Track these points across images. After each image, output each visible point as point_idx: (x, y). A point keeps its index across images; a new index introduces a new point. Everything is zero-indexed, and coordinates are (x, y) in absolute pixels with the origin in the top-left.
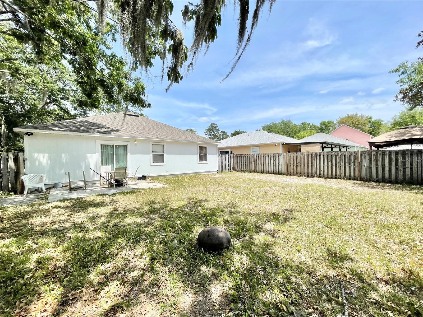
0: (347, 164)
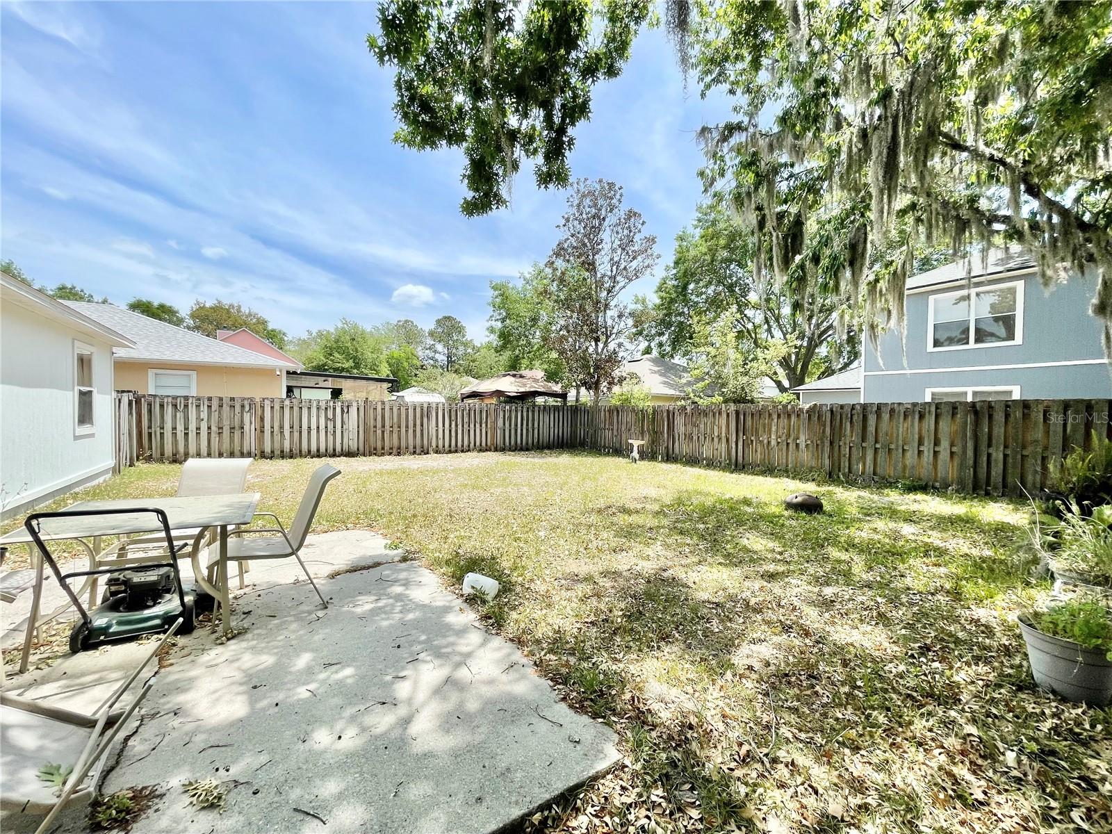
0: (478, 426)
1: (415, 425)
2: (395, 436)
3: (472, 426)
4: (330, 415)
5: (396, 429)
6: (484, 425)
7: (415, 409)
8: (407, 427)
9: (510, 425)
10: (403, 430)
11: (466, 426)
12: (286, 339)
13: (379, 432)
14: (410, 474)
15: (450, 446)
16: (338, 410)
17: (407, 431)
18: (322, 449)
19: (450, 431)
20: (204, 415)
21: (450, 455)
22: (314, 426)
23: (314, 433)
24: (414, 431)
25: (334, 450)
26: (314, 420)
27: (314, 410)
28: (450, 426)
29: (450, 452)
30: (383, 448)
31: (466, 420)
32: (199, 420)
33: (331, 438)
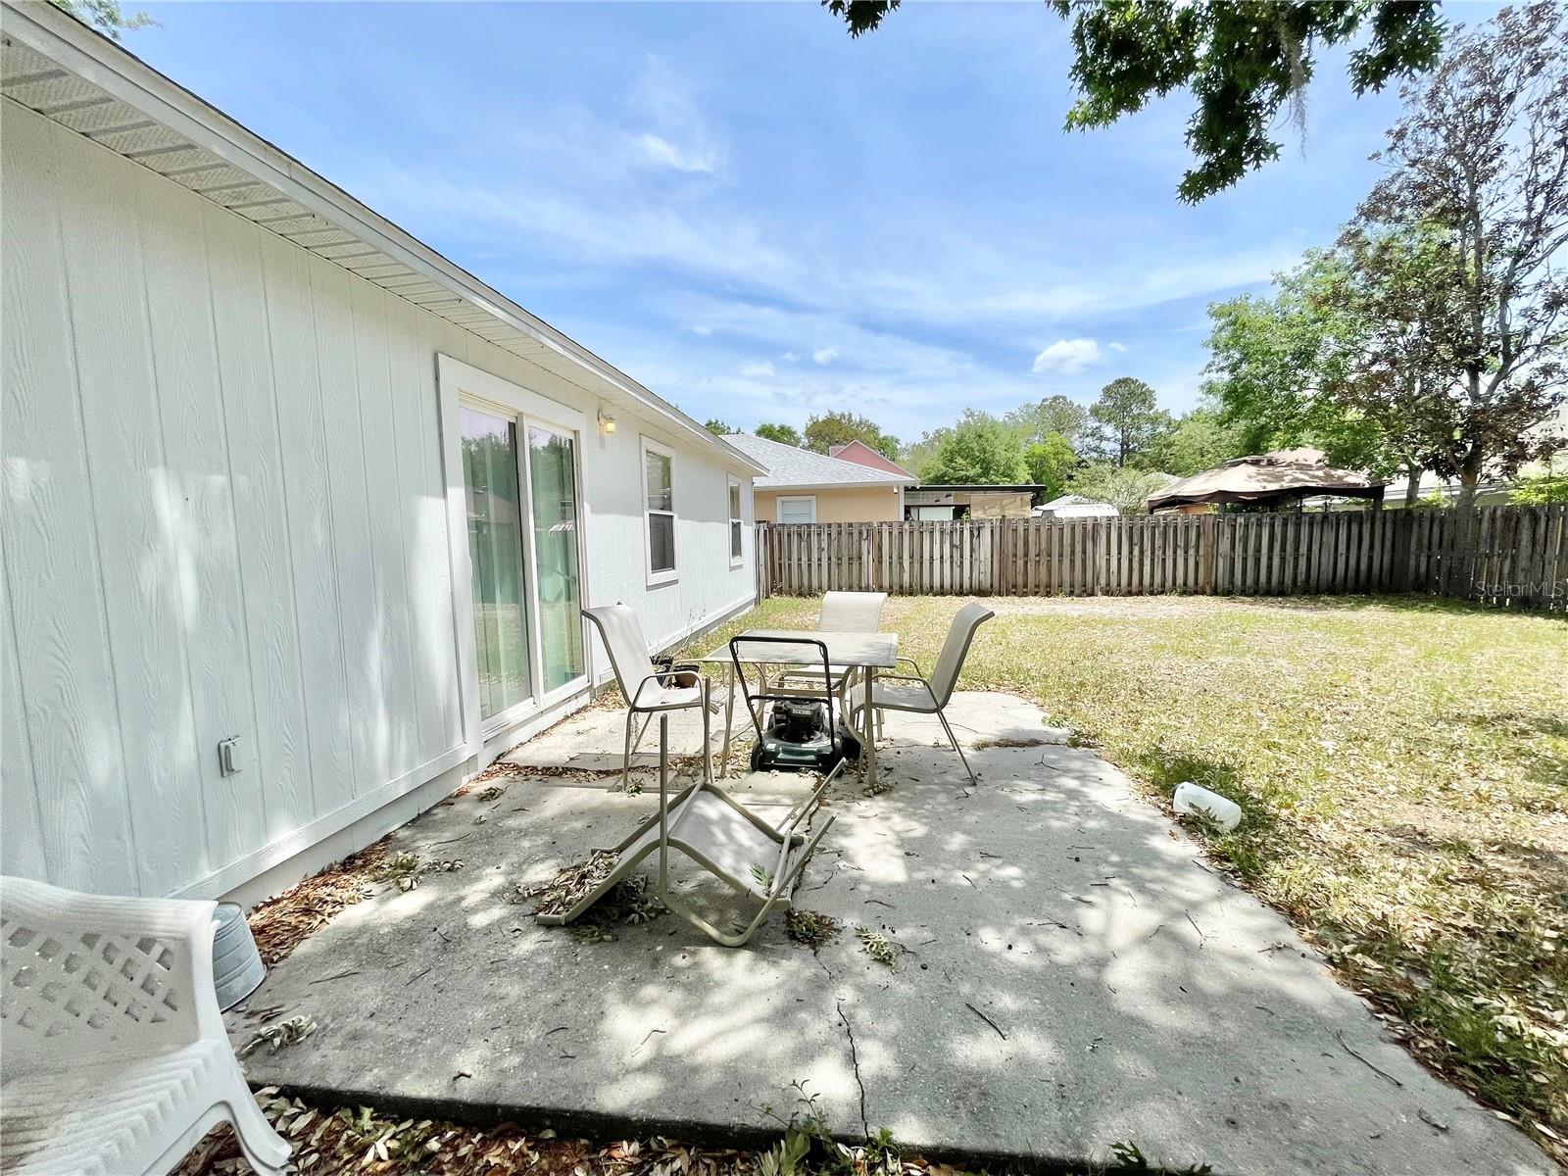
1: (1073, 553)
2: (1043, 569)
3: (1170, 552)
4: (957, 541)
5: (1044, 560)
6: (1192, 552)
7: (1073, 529)
8: (1061, 555)
9: (1245, 550)
10: (1055, 559)
11: (1159, 553)
12: (899, 447)
13: (1020, 563)
14: (1070, 625)
15: (1130, 584)
16: (967, 534)
17: (1060, 562)
18: (947, 584)
19: (1131, 561)
20: (825, 545)
21: (1130, 599)
22: (937, 555)
23: (937, 563)
24: (1072, 561)
25: (961, 586)
26: (937, 548)
27: (937, 535)
28: (1131, 552)
29: (1130, 593)
30: (1025, 586)
31: (1158, 542)
32: (821, 549)
33: (957, 570)
